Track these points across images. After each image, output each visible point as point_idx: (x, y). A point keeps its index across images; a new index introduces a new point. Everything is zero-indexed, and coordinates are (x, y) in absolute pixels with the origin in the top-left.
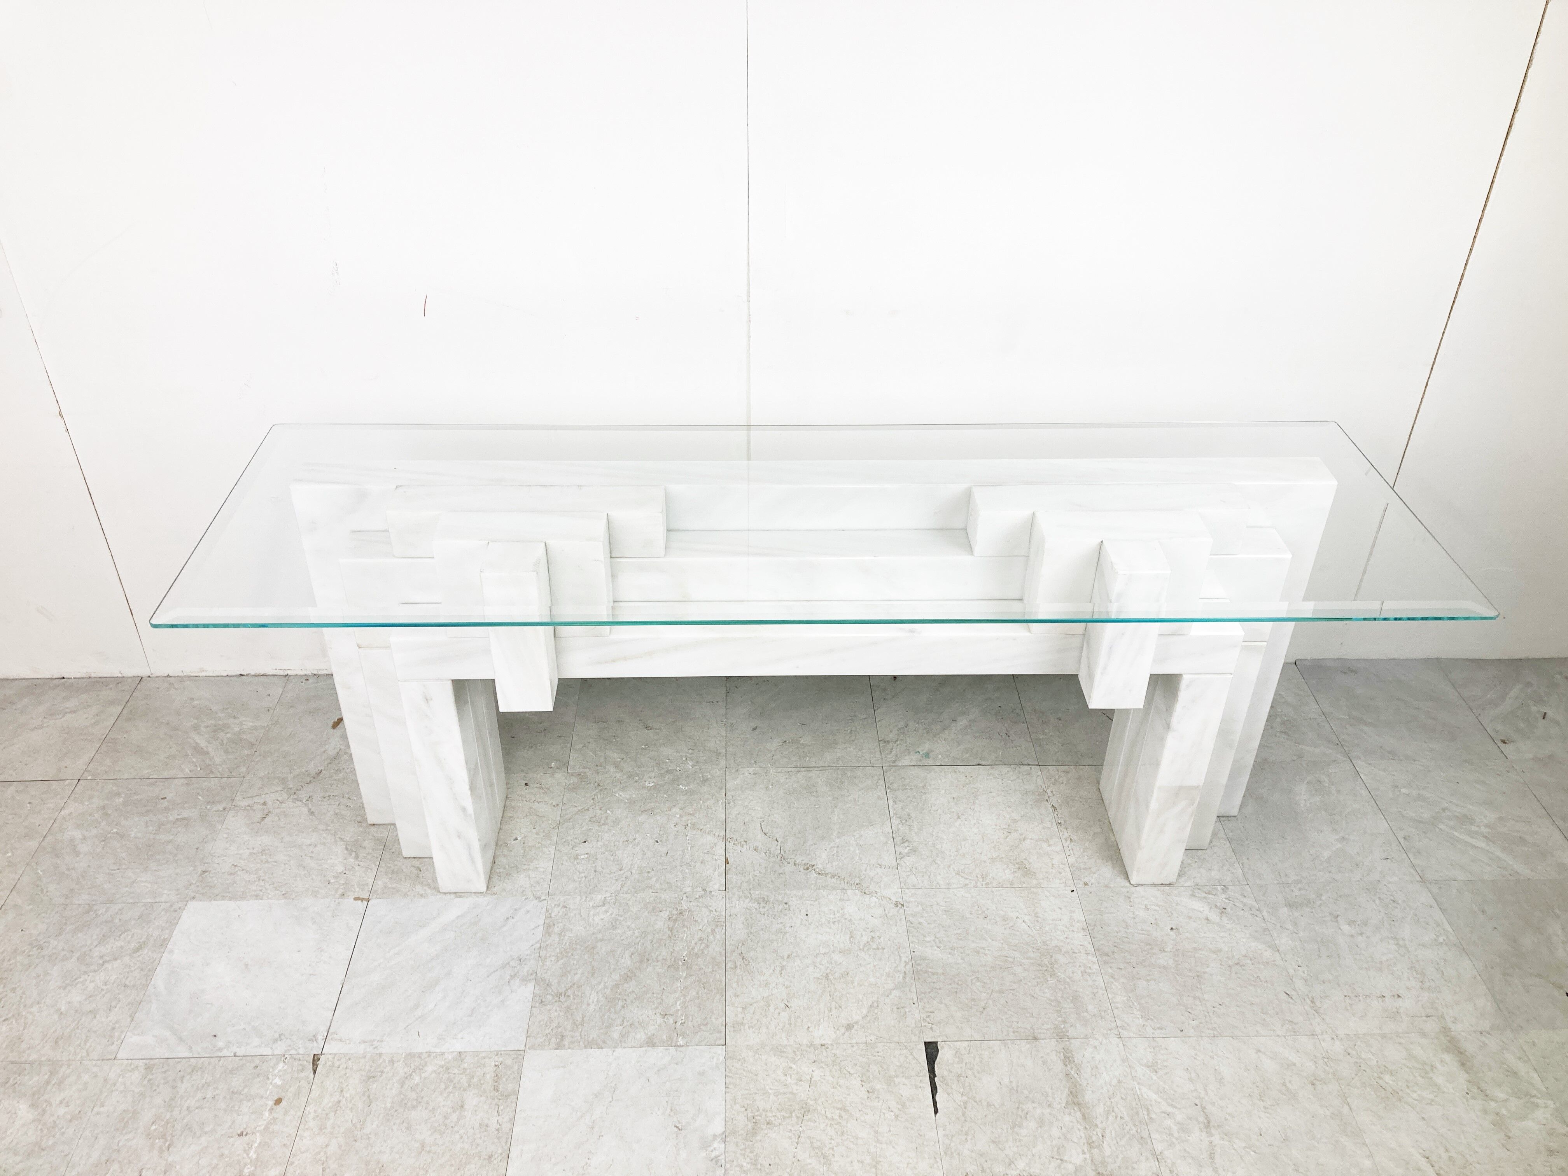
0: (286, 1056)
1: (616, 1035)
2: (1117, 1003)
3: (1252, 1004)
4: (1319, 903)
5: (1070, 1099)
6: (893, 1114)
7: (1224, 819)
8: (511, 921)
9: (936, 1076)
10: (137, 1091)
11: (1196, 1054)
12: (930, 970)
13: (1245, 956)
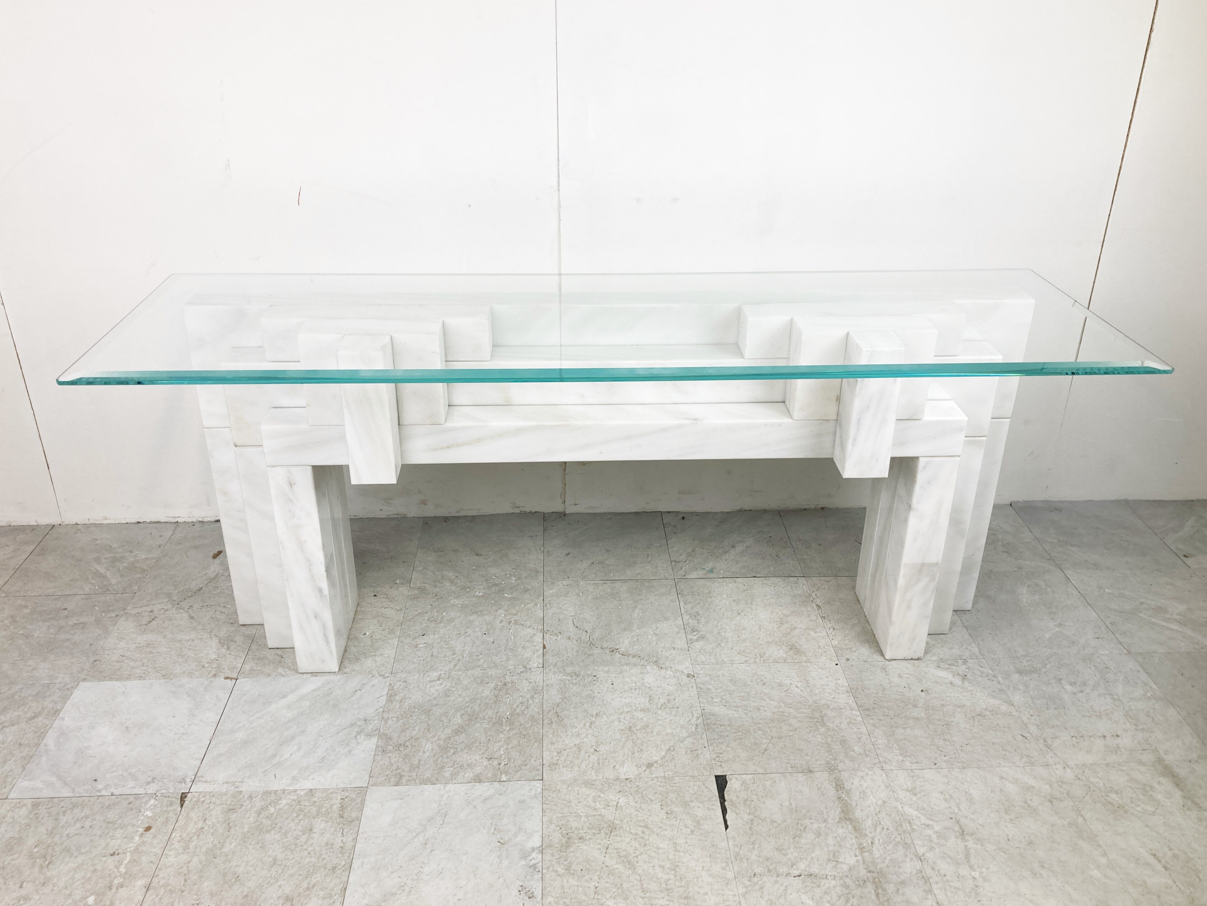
0: (157, 794)
1: (447, 774)
2: (879, 744)
3: (994, 744)
4: (1044, 670)
5: (842, 816)
6: (689, 830)
7: (961, 612)
8: (359, 693)
9: (725, 801)
10: (23, 822)
11: (948, 781)
12: (718, 723)
13: (986, 709)
